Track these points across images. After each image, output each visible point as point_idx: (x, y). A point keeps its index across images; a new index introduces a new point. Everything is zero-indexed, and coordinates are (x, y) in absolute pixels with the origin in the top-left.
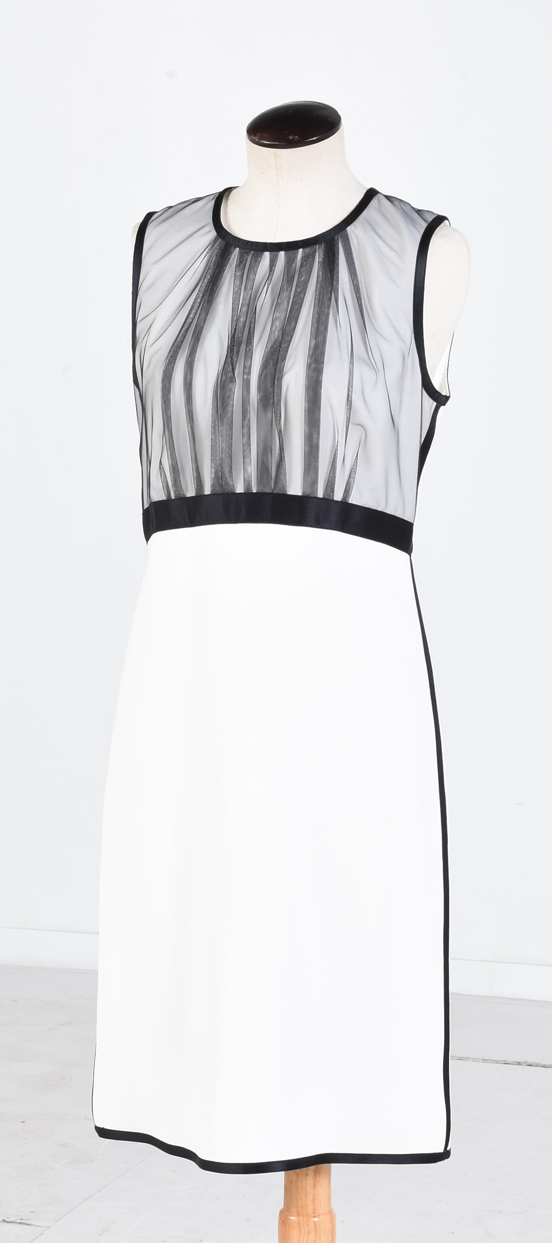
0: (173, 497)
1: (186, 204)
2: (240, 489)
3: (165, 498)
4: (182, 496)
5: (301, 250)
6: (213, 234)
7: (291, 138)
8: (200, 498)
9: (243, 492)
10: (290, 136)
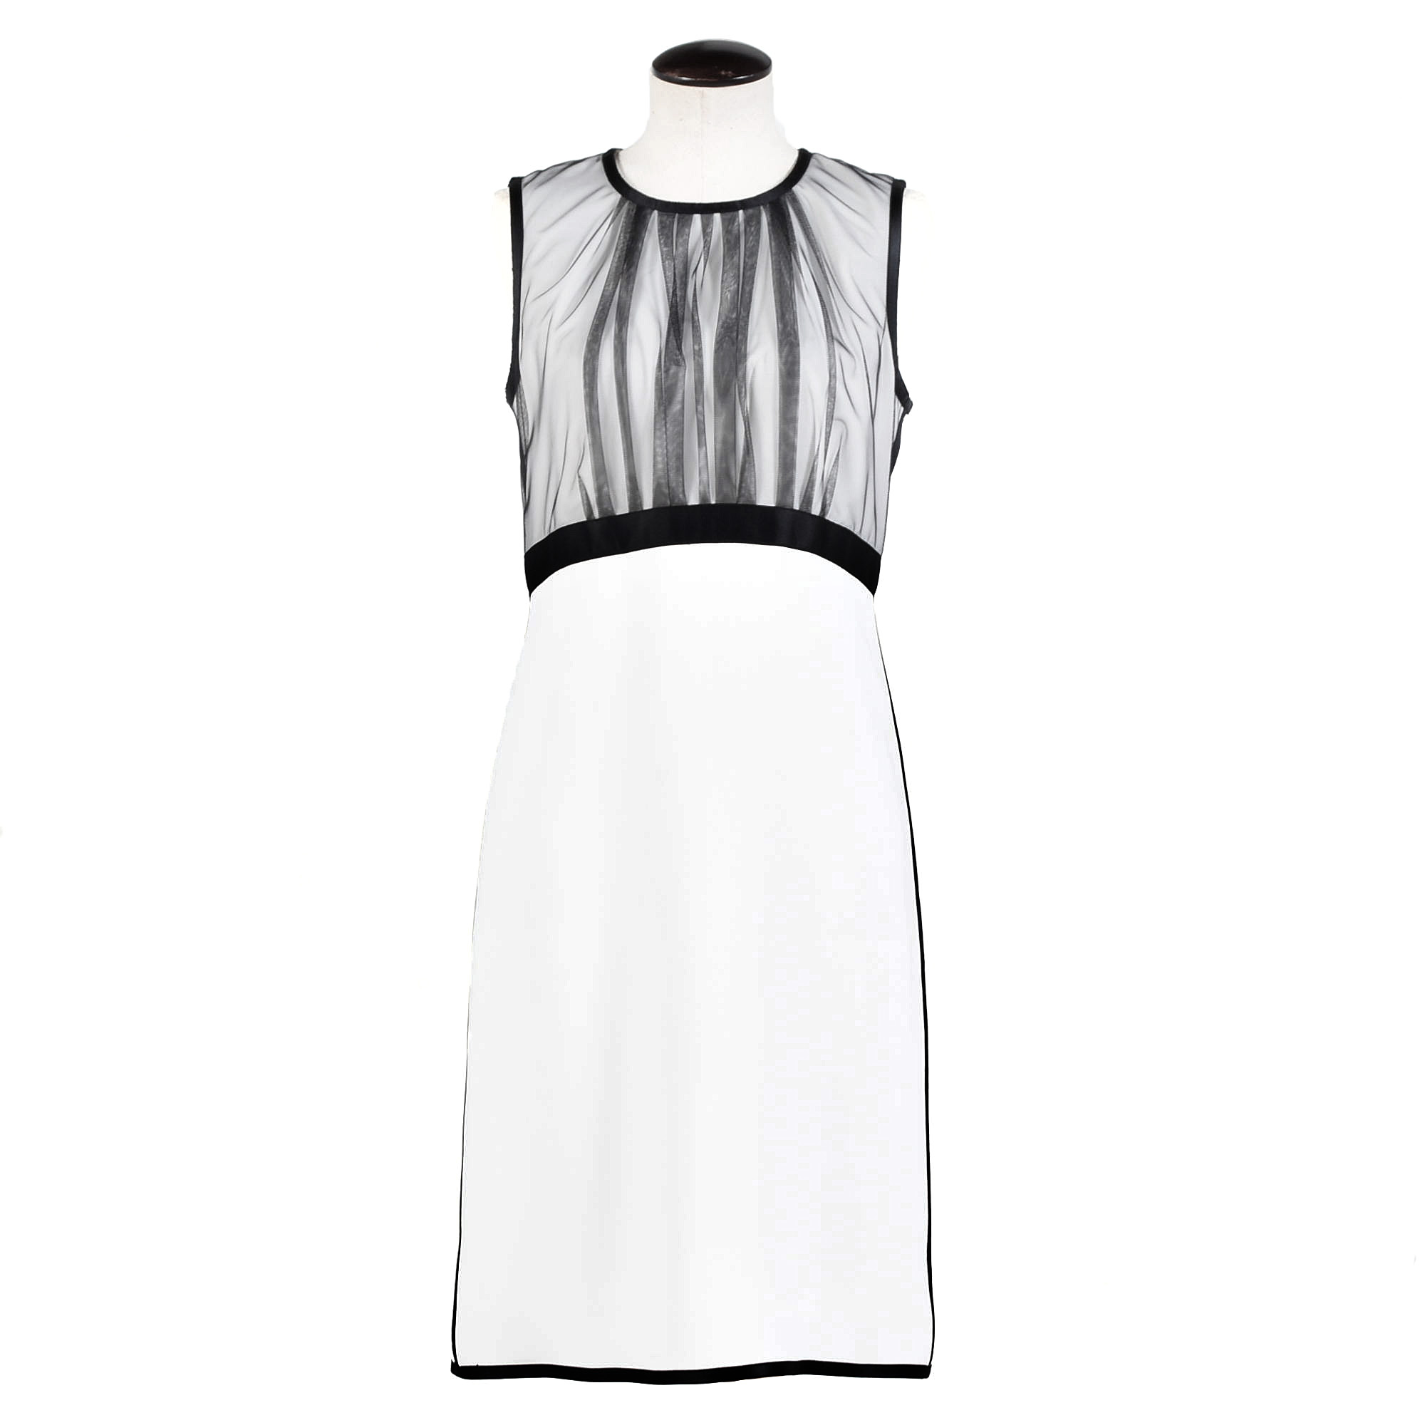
0: (597, 515)
1: (564, 166)
2: (693, 500)
3: (585, 519)
4: (610, 514)
5: (741, 212)
6: (616, 197)
7: (723, 73)
8: (636, 514)
9: (697, 503)
10: (721, 70)
